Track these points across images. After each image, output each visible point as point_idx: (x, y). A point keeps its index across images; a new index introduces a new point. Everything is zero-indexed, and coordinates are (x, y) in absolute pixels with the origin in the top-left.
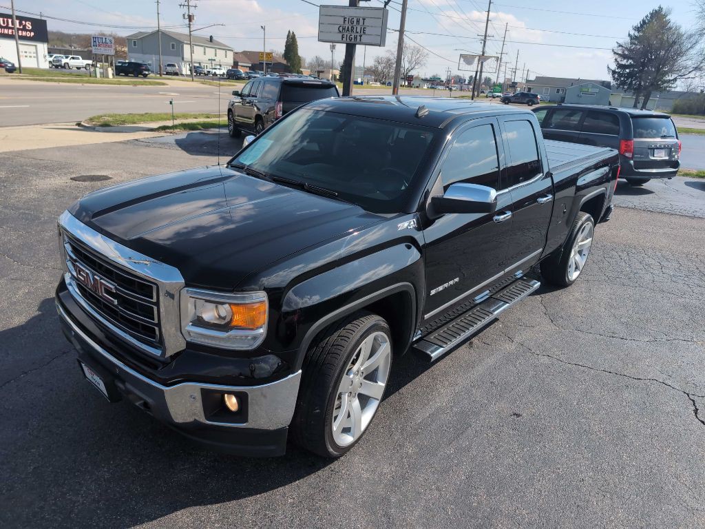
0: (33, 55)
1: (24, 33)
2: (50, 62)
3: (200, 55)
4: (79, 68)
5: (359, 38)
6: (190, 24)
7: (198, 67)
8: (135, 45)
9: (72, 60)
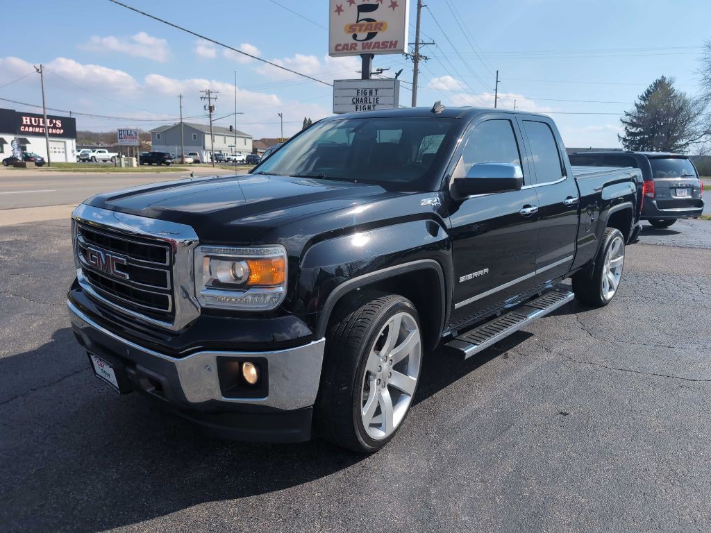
0: (61, 150)
1: (54, 131)
2: (78, 156)
3: (221, 144)
4: (105, 161)
5: (372, 108)
6: (210, 115)
7: (218, 155)
8: (159, 137)
9: (99, 154)
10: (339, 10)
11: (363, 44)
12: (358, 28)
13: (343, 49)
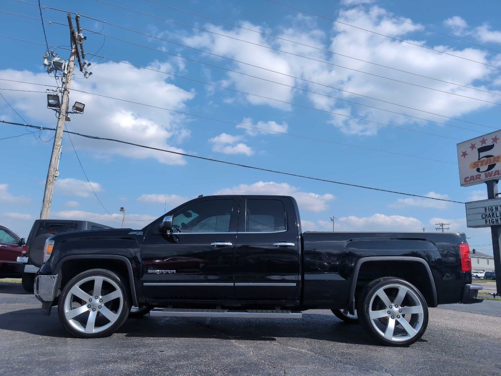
5: (499, 220)
10: (464, 154)
11: (485, 174)
12: (480, 164)
13: (470, 180)
